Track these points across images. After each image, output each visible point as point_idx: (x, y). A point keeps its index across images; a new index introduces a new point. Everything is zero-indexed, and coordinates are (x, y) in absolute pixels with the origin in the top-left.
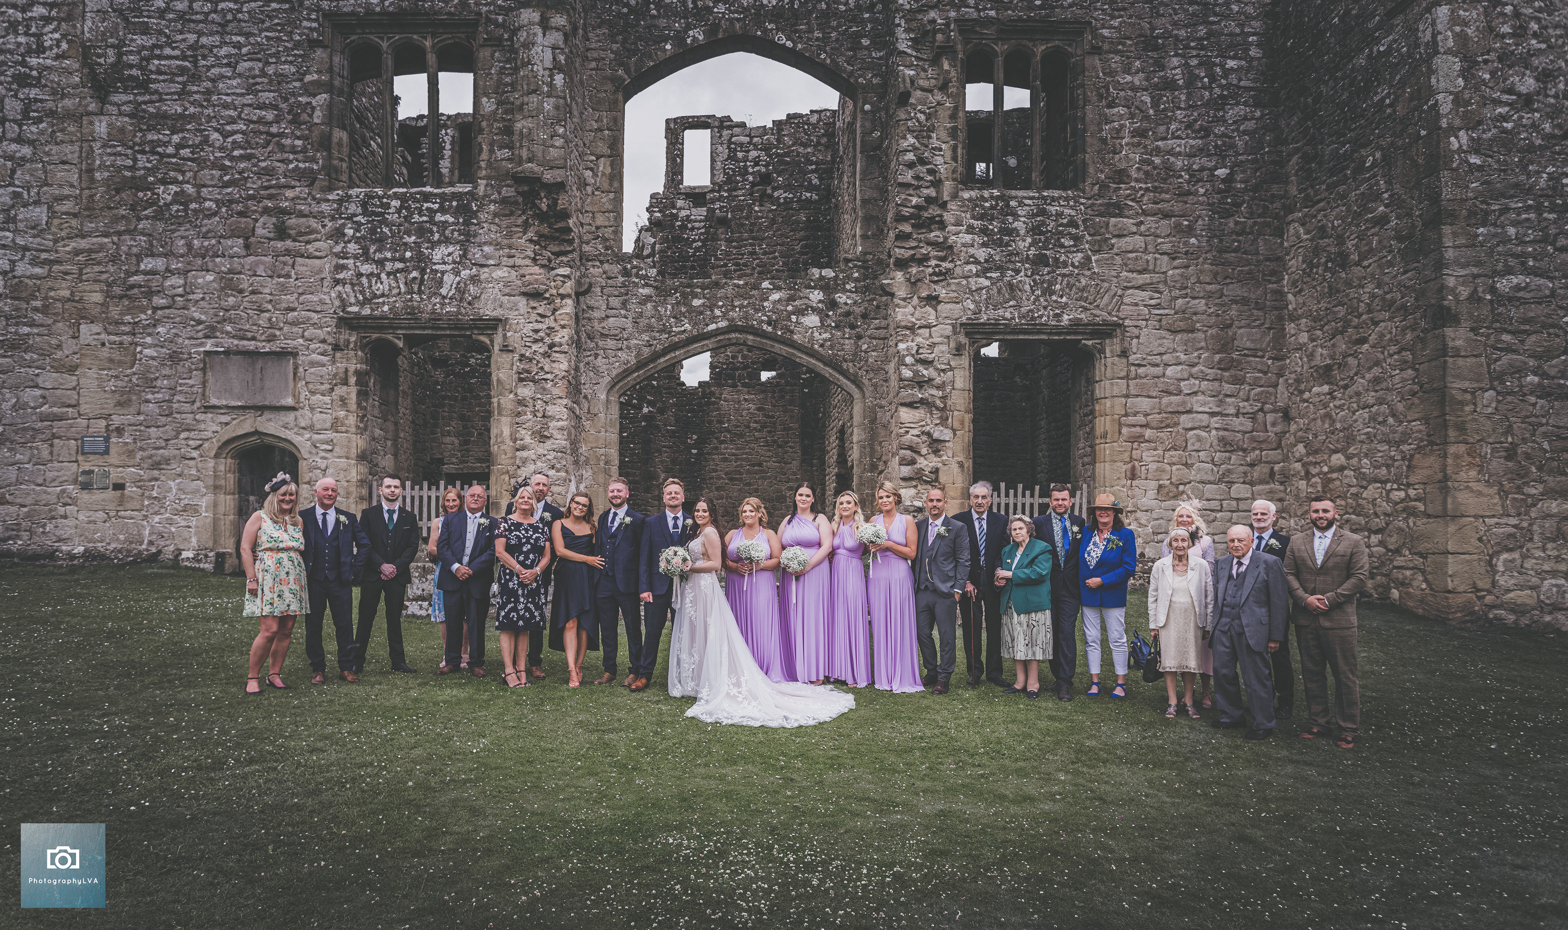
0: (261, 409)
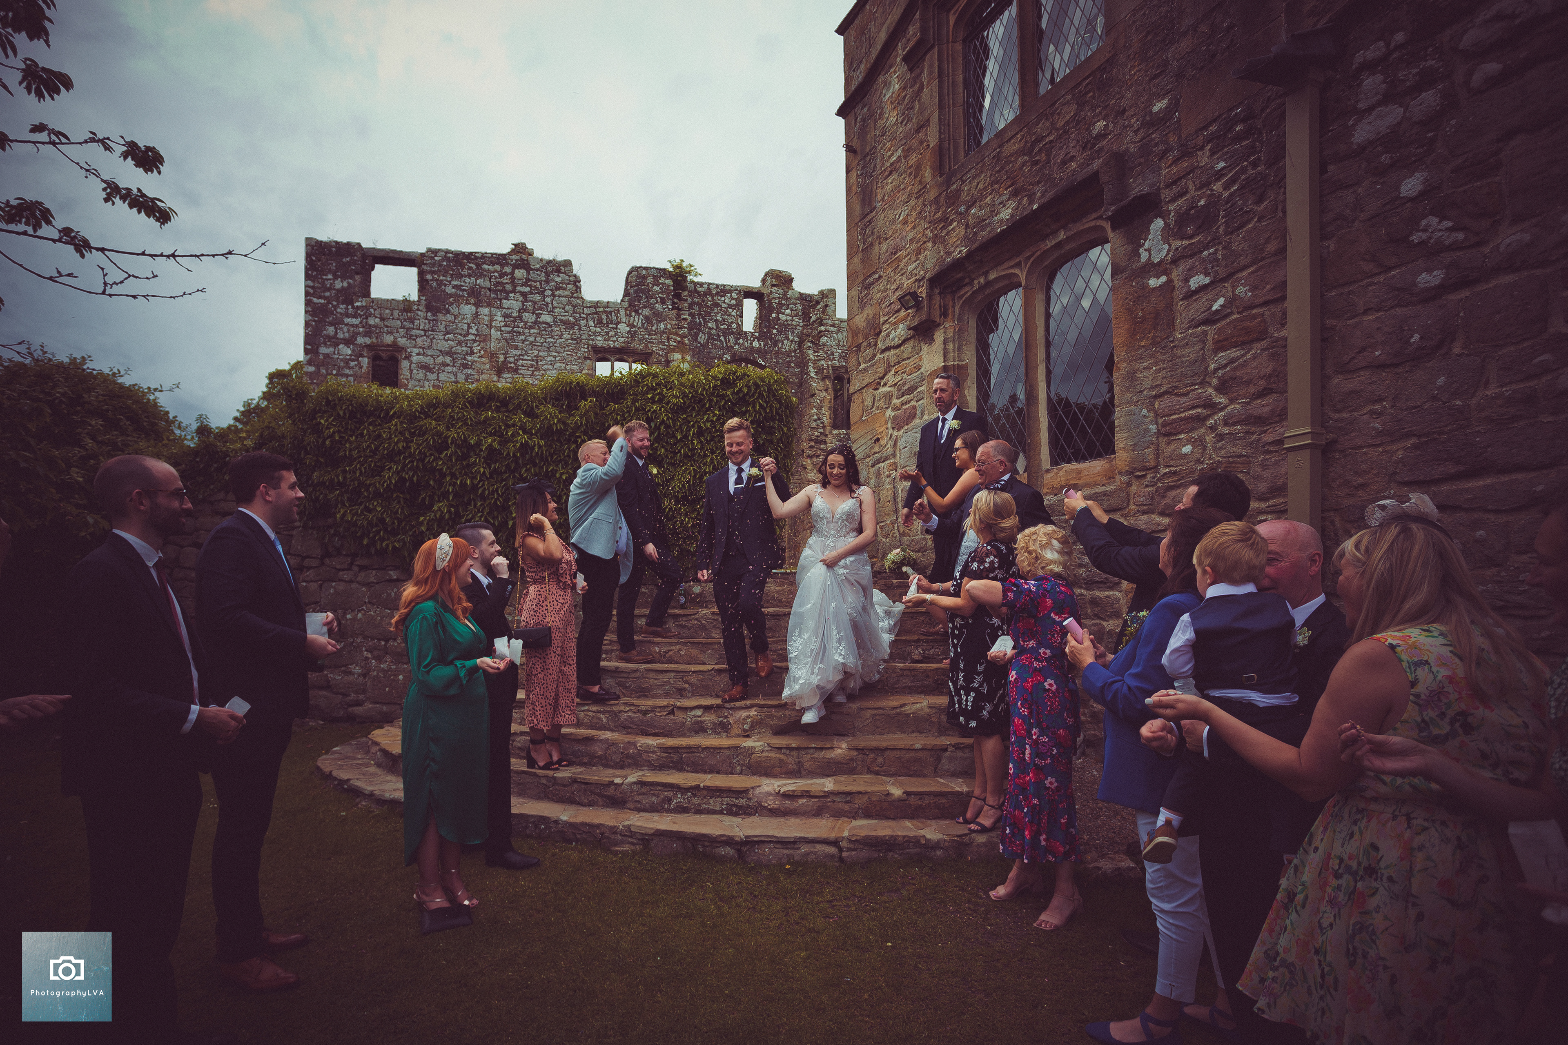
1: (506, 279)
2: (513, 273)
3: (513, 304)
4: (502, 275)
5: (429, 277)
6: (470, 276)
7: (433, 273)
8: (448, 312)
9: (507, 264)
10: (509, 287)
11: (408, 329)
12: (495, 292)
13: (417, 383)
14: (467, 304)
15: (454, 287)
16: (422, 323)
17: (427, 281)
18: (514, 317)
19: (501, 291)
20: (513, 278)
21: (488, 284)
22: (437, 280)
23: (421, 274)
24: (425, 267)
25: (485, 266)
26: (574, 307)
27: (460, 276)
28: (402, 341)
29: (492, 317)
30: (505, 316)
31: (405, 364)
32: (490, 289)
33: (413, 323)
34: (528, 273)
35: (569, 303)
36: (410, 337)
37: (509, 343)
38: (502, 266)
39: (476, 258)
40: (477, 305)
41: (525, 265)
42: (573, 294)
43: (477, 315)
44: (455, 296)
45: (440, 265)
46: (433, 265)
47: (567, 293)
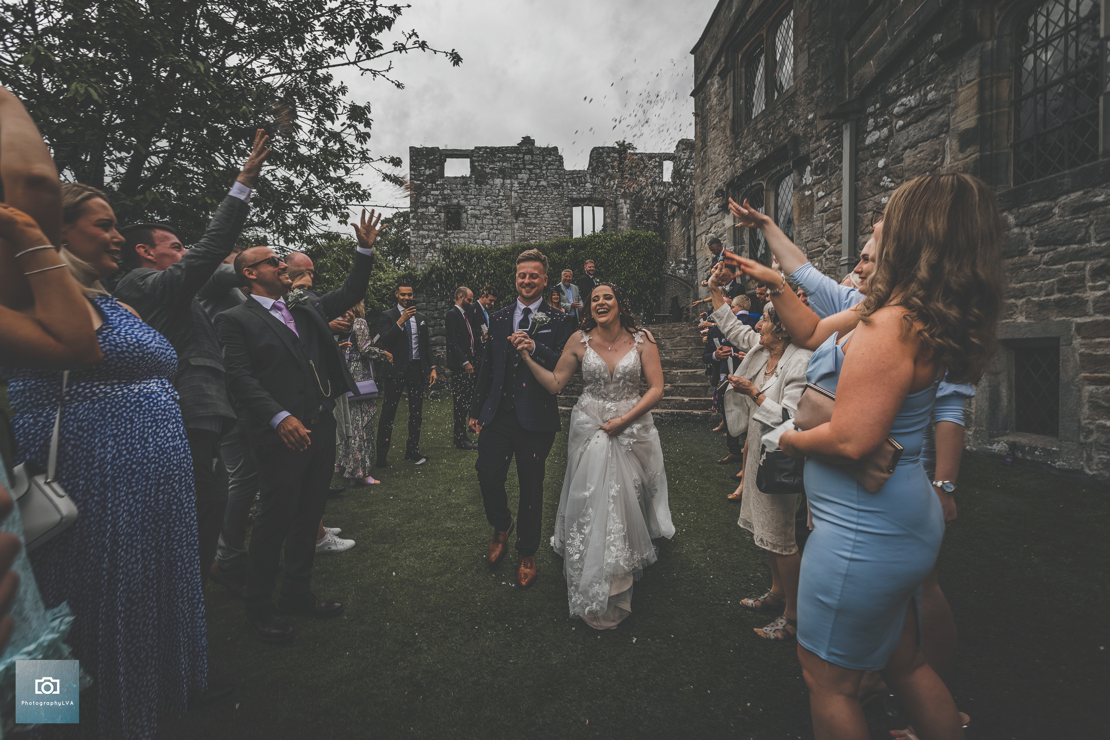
1: (520, 162)
2: (524, 157)
3: (524, 176)
4: (517, 159)
5: (476, 164)
6: (499, 161)
7: (478, 161)
8: (487, 183)
9: (520, 153)
10: (521, 166)
11: (466, 195)
12: (514, 170)
13: (471, 226)
14: (498, 178)
15: (491, 168)
16: (473, 191)
17: (475, 166)
18: (525, 184)
19: (517, 169)
20: (524, 161)
21: (509, 165)
22: (481, 165)
23: (472, 163)
24: (474, 158)
25: (508, 155)
26: (559, 175)
27: (493, 162)
28: (462, 202)
29: (512, 184)
30: (519, 183)
31: (464, 215)
32: (510, 168)
33: (468, 191)
34: (532, 157)
35: (557, 173)
36: (466, 200)
37: (522, 199)
38: (518, 154)
39: (503, 150)
40: (503, 178)
41: (530, 152)
42: (558, 167)
43: (503, 185)
44: (491, 173)
45: (483, 156)
46: (478, 157)
47: (555, 167)
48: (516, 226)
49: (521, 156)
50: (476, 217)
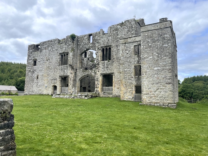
0: (55, 83)
3: (50, 48)
6: (45, 45)
15: (43, 48)
25: (47, 43)
30: (49, 51)
32: (47, 47)
34: (52, 42)
36: (38, 57)
37: (49, 55)
40: (45, 50)
45: (42, 44)
48: (47, 63)
49: (49, 43)
50: (39, 62)
